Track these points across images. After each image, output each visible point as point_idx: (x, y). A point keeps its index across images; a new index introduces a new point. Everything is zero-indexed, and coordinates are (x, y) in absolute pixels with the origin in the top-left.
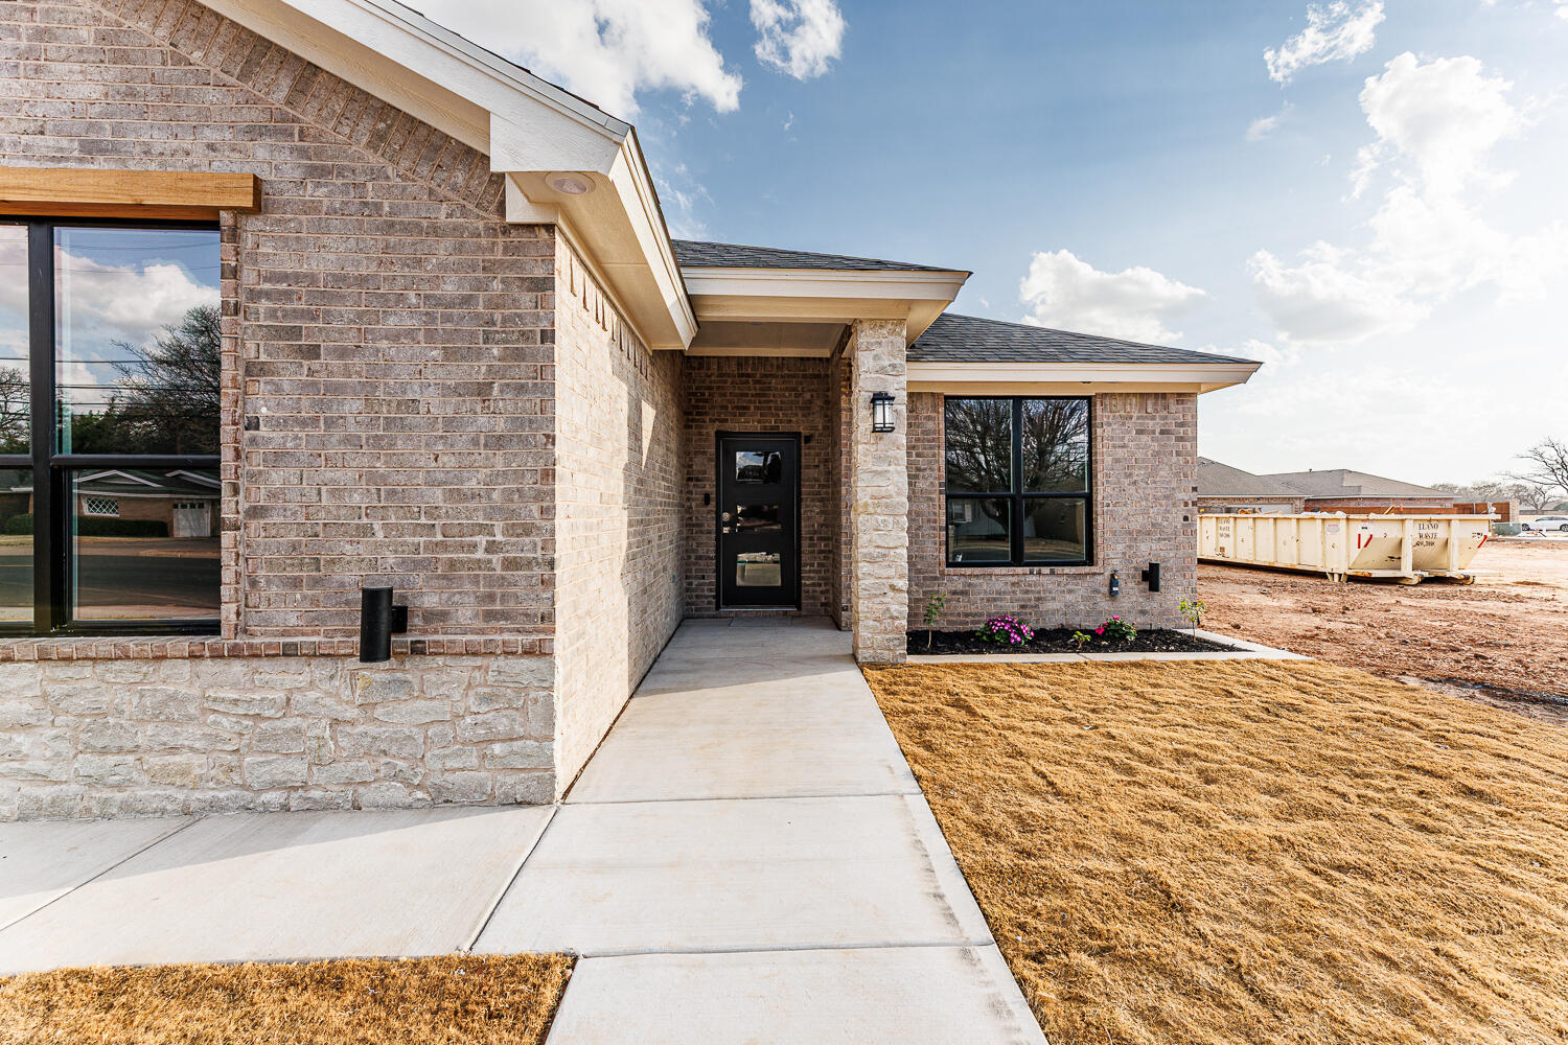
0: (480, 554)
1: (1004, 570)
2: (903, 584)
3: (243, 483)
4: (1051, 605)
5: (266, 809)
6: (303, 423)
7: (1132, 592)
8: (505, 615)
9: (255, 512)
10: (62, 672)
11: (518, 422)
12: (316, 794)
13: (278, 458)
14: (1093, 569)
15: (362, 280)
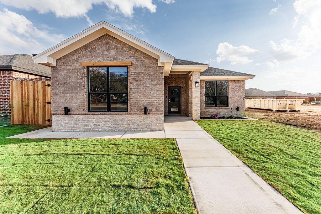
0: (155, 103)
1: (214, 108)
2: (200, 109)
3: (130, 95)
4: (221, 113)
5: (133, 131)
6: (136, 89)
7: (234, 111)
8: (158, 110)
9: (131, 98)
10: (112, 116)
11: (159, 88)
12: (138, 129)
13: (134, 93)
14: (228, 108)
15: (142, 73)
